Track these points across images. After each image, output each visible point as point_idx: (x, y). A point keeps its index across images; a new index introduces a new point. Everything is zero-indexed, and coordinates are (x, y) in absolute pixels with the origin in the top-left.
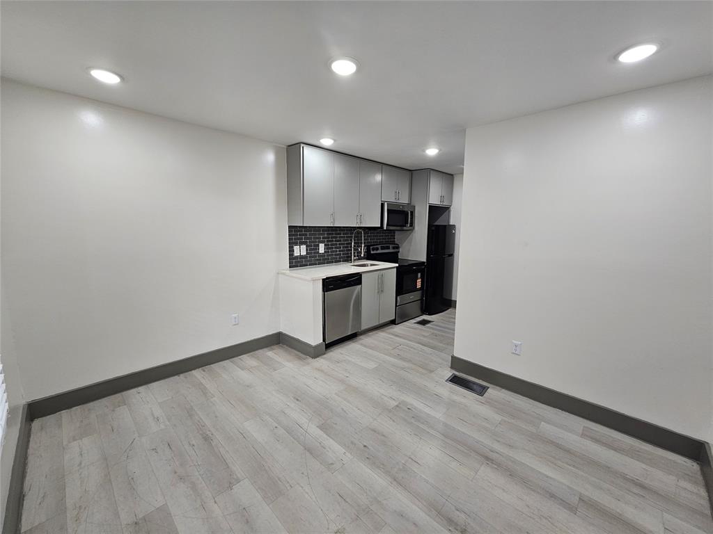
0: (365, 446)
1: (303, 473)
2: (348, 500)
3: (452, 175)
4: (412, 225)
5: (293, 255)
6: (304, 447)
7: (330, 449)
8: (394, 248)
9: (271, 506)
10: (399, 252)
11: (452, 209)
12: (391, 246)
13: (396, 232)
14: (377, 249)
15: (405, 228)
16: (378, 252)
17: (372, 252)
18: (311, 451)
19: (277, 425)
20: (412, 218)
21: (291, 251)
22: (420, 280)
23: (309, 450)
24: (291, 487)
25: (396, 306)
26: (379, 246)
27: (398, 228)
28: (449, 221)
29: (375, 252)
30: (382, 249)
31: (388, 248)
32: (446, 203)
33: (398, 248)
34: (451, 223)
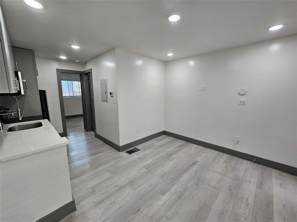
0: (172, 179)
1: (193, 198)
2: (197, 183)
6: (178, 200)
7: (176, 190)
9: (212, 207)
18: (180, 196)
19: (165, 218)
23: (179, 198)
24: (200, 201)
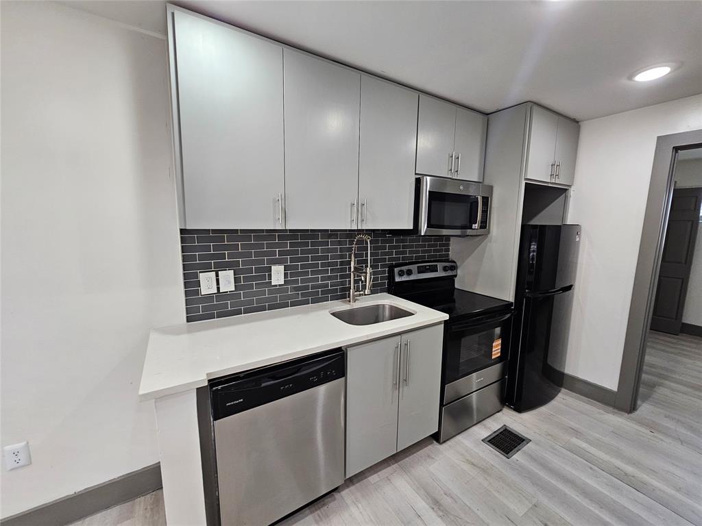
3: (578, 122)
4: (484, 224)
5: (197, 292)
8: (445, 269)
10: (456, 276)
11: (572, 192)
12: (440, 265)
13: (452, 239)
14: (409, 272)
15: (469, 232)
16: (412, 278)
17: (398, 279)
20: (485, 212)
21: (191, 283)
22: (499, 342)
25: (442, 405)
26: (414, 268)
27: (458, 232)
28: (563, 218)
29: (405, 278)
30: (419, 272)
31: (434, 269)
32: (561, 181)
33: (454, 268)
34: (570, 221)
